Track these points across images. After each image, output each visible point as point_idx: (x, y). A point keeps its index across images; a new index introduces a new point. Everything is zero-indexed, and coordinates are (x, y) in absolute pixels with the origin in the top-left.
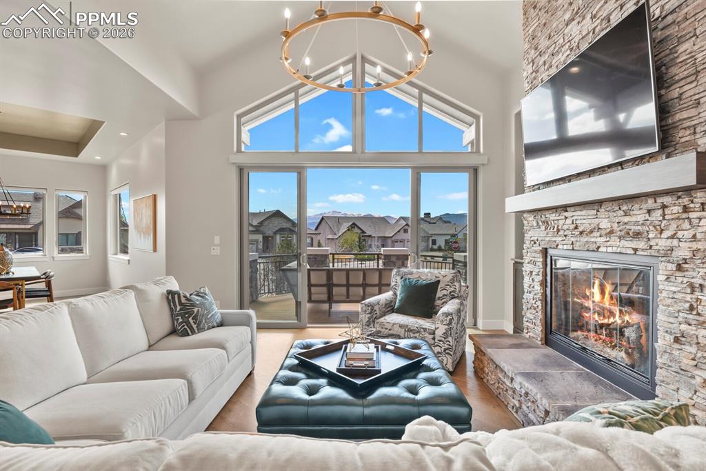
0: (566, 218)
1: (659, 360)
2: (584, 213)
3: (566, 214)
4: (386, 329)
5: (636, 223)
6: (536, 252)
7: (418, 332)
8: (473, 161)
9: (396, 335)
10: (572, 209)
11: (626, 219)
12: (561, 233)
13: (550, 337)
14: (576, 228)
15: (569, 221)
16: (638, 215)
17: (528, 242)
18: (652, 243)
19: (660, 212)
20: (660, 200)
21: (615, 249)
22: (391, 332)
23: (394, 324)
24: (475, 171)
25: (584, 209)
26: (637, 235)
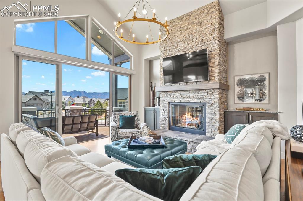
0: (178, 94)
1: (207, 125)
2: (185, 93)
3: (178, 93)
4: (123, 135)
5: (201, 95)
6: (166, 103)
7: (136, 133)
8: (129, 72)
9: (128, 136)
10: (180, 92)
11: (198, 95)
12: (176, 98)
13: (171, 127)
14: (182, 96)
15: (179, 95)
16: (201, 93)
17: (162, 101)
18: (205, 100)
19: (207, 93)
20: (206, 91)
21: (194, 102)
22: (125, 136)
23: (126, 132)
24: (130, 76)
25: (184, 92)
26: (201, 98)
